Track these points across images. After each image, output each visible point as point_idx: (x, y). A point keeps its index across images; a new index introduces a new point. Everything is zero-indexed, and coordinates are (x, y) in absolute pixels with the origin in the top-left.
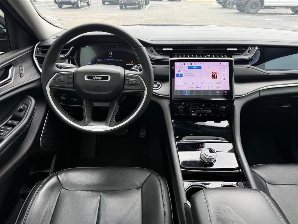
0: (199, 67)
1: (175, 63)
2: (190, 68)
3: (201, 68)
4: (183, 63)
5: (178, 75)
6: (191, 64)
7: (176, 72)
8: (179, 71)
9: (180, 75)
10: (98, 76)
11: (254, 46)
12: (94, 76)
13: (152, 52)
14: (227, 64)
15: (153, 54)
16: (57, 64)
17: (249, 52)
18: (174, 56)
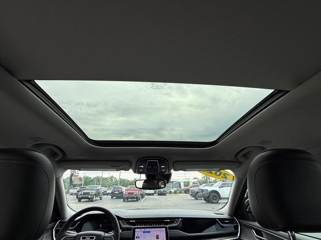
0: (149, 232)
1: (136, 229)
2: (144, 232)
3: (150, 232)
4: (140, 229)
5: (137, 238)
6: (145, 230)
7: (136, 235)
8: (138, 235)
9: (138, 237)
10: (88, 237)
11: (179, 218)
12: (86, 237)
13: (124, 223)
14: (164, 229)
15: (124, 225)
16: (67, 231)
17: (176, 222)
18: (136, 225)
